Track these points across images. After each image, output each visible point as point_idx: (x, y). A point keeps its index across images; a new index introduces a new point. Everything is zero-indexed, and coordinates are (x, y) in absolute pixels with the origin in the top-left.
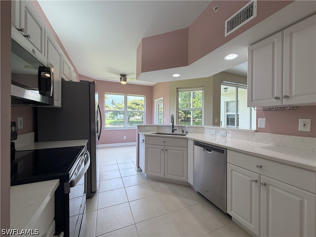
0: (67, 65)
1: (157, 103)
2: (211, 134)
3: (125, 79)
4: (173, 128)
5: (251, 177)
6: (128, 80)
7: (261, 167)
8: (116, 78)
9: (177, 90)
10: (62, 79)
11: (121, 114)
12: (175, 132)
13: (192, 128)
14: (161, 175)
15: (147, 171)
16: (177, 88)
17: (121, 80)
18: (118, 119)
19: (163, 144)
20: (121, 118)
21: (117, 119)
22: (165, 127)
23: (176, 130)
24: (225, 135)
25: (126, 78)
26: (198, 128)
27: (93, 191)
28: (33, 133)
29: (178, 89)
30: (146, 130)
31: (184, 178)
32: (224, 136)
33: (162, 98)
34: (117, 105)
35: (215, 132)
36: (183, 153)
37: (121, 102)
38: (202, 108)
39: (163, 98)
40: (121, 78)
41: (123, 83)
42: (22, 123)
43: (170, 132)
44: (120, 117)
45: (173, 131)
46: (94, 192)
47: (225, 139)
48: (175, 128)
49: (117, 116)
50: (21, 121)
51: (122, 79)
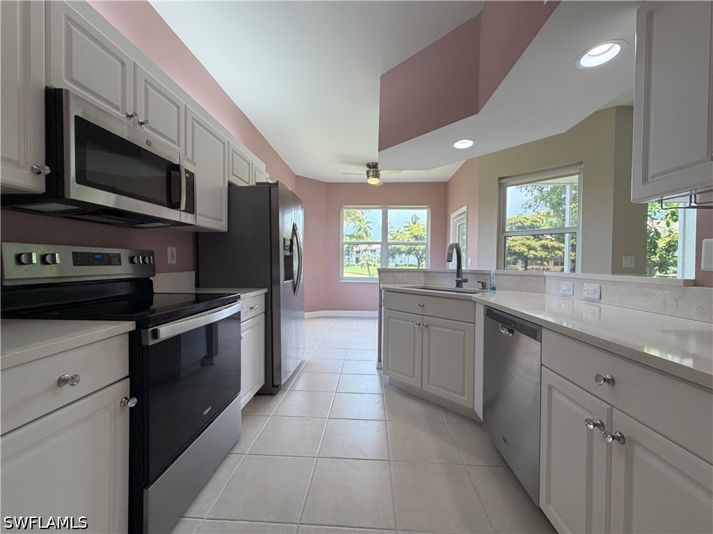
0: (245, 160)
1: (455, 220)
2: (563, 295)
3: (376, 174)
4: (458, 276)
5: (591, 413)
6: (382, 173)
7: (611, 382)
8: (358, 174)
9: (500, 184)
10: (230, 184)
11: (403, 255)
12: (465, 286)
13: (509, 277)
14: (414, 382)
15: (387, 368)
16: (500, 179)
17: (368, 177)
18: (397, 265)
19: (419, 311)
20: (403, 264)
21: (394, 264)
22: (441, 274)
23: (466, 281)
24: (597, 296)
25: (378, 171)
26: (528, 278)
27: (275, 383)
28: (194, 273)
29: (502, 181)
30: (396, 281)
31: (465, 398)
32: (593, 301)
33: (464, 209)
34: (394, 235)
35: (571, 287)
36: (465, 335)
37: (402, 228)
38: (578, 227)
39: (467, 207)
40: (368, 172)
41: (373, 181)
42: (175, 256)
43: (453, 285)
44: (401, 262)
45: (459, 284)
46: (278, 386)
47: (597, 309)
48: (464, 277)
49: (393, 258)
50: (172, 252)
51: (371, 173)
